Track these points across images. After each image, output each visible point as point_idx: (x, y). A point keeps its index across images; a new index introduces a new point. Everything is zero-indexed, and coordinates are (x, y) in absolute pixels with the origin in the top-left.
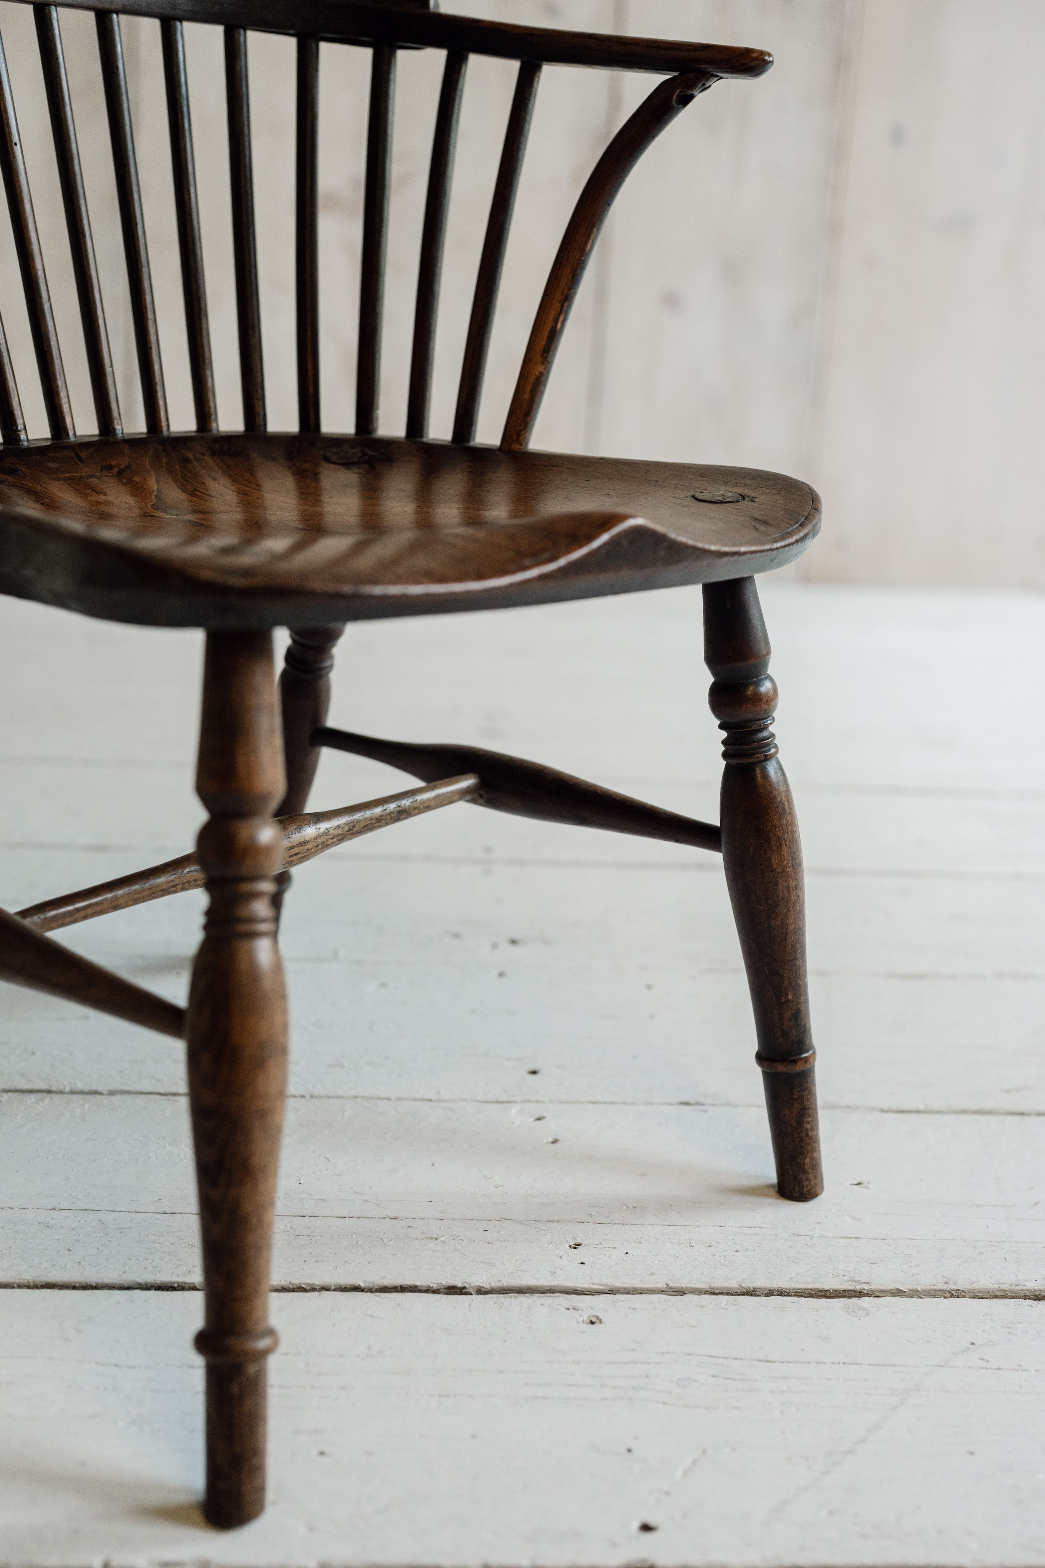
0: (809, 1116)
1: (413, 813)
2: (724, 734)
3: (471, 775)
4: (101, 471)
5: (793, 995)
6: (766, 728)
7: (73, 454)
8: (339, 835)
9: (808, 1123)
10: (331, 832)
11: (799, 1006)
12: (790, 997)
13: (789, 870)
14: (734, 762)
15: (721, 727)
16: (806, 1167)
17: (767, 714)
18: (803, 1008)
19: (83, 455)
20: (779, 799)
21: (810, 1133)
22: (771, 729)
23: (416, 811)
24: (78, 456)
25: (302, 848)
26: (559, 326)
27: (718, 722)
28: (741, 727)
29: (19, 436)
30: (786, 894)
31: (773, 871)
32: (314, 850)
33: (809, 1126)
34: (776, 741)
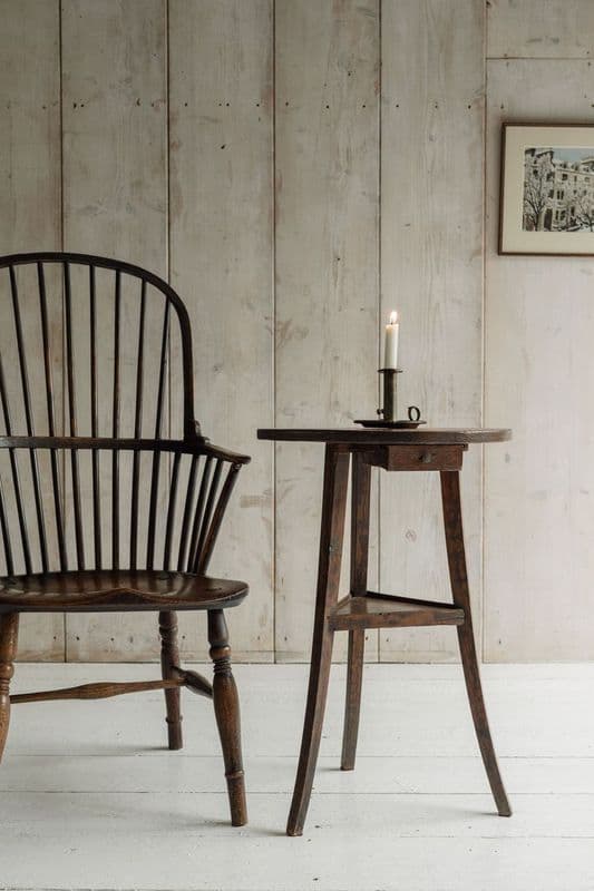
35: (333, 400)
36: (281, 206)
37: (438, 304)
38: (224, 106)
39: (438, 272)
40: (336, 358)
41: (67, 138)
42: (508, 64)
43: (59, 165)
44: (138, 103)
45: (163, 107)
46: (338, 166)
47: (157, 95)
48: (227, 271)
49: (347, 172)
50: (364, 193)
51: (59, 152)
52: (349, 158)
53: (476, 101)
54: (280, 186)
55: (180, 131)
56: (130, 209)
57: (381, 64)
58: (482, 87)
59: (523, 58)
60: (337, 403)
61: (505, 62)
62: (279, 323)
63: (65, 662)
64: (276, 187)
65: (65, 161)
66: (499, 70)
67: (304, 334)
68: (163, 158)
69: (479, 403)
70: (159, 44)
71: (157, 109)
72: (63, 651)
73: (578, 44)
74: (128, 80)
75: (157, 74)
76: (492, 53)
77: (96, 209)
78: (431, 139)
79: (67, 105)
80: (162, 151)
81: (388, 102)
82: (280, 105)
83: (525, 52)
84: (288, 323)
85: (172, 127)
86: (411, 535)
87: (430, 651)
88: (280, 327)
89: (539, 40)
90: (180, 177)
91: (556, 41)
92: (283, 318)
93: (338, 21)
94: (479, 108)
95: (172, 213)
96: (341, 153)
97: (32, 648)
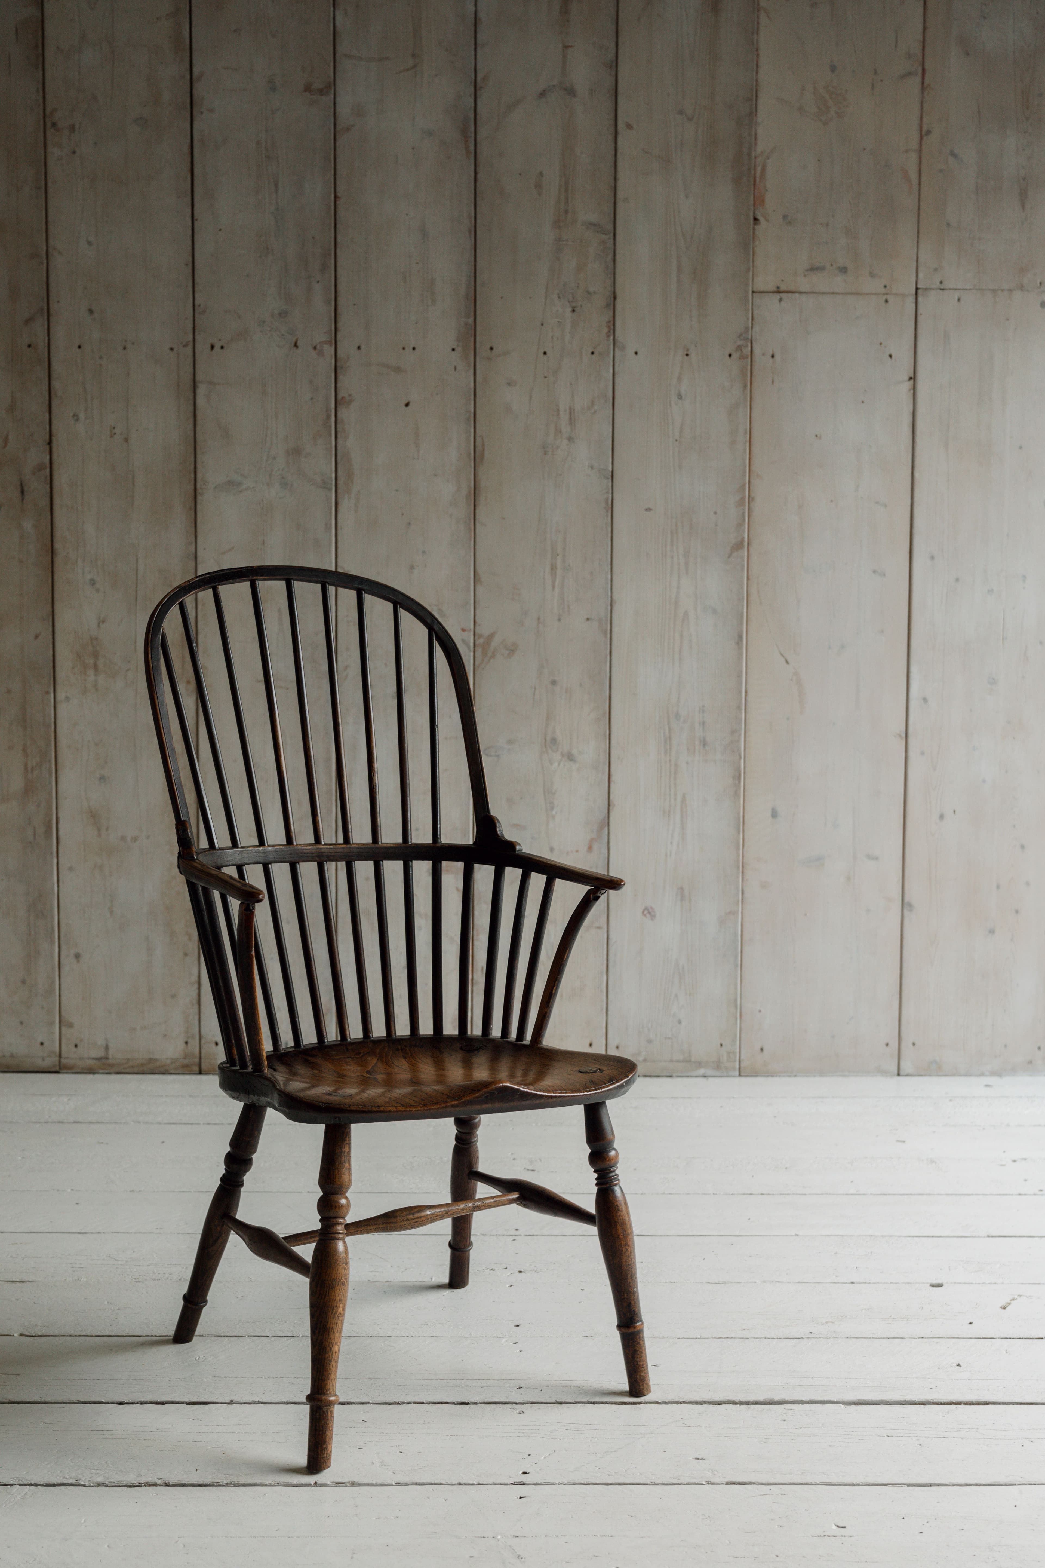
0: (638, 1355)
1: (482, 1208)
2: (596, 1175)
3: (517, 1193)
4: (355, 1055)
5: (627, 1295)
6: (614, 1171)
7: (345, 1048)
8: (440, 1215)
9: (638, 1358)
10: (436, 1214)
11: (630, 1301)
12: (625, 1296)
13: (622, 1237)
14: (601, 1187)
15: (594, 1172)
16: (638, 1379)
17: (615, 1165)
18: (633, 1302)
19: (349, 1048)
20: (616, 1204)
21: (639, 1363)
22: (617, 1172)
23: (484, 1208)
24: (347, 1048)
25: (419, 1219)
26: (554, 991)
27: (593, 1170)
28: (603, 1171)
29: (324, 1040)
30: (620, 1248)
31: (613, 1237)
32: (426, 1221)
33: (638, 1360)
34: (619, 1178)
35: (548, 738)
36: (483, 483)
37: (686, 614)
38: (409, 350)
39: (687, 573)
40: (554, 683)
41: (201, 390)
42: (781, 300)
43: (191, 426)
44: (296, 345)
45: (329, 350)
46: (558, 431)
47: (321, 335)
48: (412, 568)
49: (570, 439)
50: (592, 467)
51: (191, 408)
52: (571, 421)
53: (739, 348)
54: (483, 455)
55: (350, 383)
56: (284, 484)
57: (615, 298)
58: (747, 329)
59: (800, 293)
60: (554, 741)
61: (778, 296)
62: (481, 636)
63: (200, 1073)
64: (477, 457)
65: (198, 422)
66: (769, 306)
67: (512, 650)
68: (329, 417)
69: (739, 741)
70: (324, 268)
71: (321, 354)
72: (197, 1060)
73: (872, 275)
74: (283, 314)
75: (320, 306)
76: (760, 285)
77: (240, 484)
78: (680, 397)
79: (202, 347)
80: (328, 410)
81: (623, 348)
82: (483, 351)
83: (803, 284)
84: (492, 636)
85: (340, 377)
86: (649, 912)
87: (671, 1061)
88: (481, 641)
89: (821, 269)
90: (351, 443)
91: (844, 270)
92: (484, 630)
93: (559, 240)
94: (742, 357)
95: (339, 491)
96: (562, 413)
97: (157, 1056)
